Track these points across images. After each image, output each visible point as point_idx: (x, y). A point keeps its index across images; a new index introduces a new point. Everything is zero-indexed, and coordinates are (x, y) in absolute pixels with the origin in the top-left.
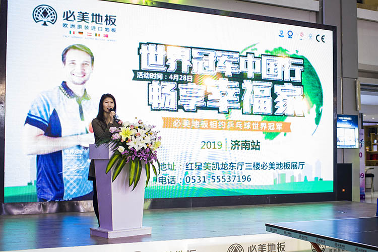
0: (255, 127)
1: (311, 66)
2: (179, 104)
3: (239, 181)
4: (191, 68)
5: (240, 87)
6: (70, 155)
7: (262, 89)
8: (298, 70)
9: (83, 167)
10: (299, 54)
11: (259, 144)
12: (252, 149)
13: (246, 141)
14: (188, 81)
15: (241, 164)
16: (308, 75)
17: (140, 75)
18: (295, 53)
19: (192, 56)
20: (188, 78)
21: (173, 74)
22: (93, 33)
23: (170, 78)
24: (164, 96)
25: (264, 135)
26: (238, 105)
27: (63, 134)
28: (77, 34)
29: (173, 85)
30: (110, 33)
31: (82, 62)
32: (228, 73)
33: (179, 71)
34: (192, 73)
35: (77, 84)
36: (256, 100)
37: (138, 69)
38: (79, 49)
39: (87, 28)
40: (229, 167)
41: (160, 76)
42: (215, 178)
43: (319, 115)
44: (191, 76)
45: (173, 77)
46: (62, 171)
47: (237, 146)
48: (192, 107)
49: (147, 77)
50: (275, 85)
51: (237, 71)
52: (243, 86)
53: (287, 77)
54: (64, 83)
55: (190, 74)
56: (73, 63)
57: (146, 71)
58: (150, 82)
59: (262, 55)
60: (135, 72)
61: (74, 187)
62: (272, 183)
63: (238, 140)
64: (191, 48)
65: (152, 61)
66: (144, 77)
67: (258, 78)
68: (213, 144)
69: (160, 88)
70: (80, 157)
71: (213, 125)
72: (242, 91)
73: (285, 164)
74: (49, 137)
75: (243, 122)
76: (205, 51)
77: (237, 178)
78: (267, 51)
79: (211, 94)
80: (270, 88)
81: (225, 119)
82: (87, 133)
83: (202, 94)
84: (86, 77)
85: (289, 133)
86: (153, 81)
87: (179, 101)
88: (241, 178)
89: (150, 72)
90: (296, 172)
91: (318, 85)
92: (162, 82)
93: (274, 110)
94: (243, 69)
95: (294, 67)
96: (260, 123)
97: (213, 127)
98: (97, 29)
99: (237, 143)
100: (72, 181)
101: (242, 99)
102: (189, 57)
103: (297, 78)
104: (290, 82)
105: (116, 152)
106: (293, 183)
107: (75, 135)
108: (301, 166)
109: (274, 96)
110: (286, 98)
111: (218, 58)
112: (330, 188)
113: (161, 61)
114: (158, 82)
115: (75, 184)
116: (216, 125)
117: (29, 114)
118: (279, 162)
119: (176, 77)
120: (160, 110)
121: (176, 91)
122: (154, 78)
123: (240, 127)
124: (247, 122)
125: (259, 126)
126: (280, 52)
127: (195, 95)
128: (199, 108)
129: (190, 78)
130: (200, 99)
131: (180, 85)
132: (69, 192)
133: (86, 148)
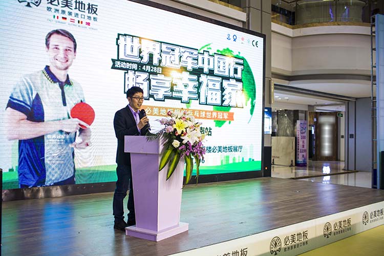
0: (209, 115)
2: (150, 94)
4: (160, 61)
6: (52, 140)
7: (214, 83)
8: (240, 68)
9: (64, 152)
10: (241, 55)
11: (211, 131)
13: (201, 128)
14: (158, 72)
16: (246, 73)
17: (118, 64)
18: (238, 54)
19: (161, 50)
20: (158, 70)
21: (146, 65)
22: (77, 19)
23: (143, 68)
25: (215, 123)
26: (196, 96)
27: (46, 118)
28: (60, 19)
29: (145, 76)
30: (92, 22)
31: (65, 48)
32: (190, 68)
33: (150, 62)
34: (161, 65)
35: (60, 69)
36: (210, 92)
37: (116, 59)
38: (62, 35)
39: (70, 14)
43: (253, 106)
45: (146, 68)
46: (44, 156)
48: (161, 96)
49: (123, 67)
50: (223, 80)
51: (196, 67)
52: (201, 80)
53: (232, 74)
54: (47, 69)
55: (159, 66)
56: (56, 48)
57: (123, 61)
58: (126, 71)
59: (215, 53)
60: (114, 61)
61: (56, 173)
64: (161, 42)
65: (129, 52)
66: (121, 66)
67: (211, 73)
69: (135, 77)
70: (61, 142)
72: (200, 84)
73: (229, 147)
74: (31, 122)
75: (200, 111)
76: (172, 47)
78: (218, 51)
79: (176, 85)
80: (220, 82)
81: (186, 108)
82: (69, 118)
83: (168, 85)
84: (69, 63)
86: (129, 71)
87: (150, 91)
89: (126, 62)
91: (252, 81)
92: (136, 72)
93: (223, 101)
94: (200, 65)
95: (237, 66)
96: (212, 112)
98: (80, 16)
100: (53, 166)
101: (199, 91)
102: (159, 51)
103: (239, 76)
104: (234, 78)
105: (169, 144)
107: (57, 120)
108: (240, 149)
109: (223, 89)
110: (231, 91)
111: (182, 54)
113: (136, 53)
114: (134, 72)
115: (57, 170)
117: (10, 97)
119: (148, 68)
121: (148, 81)
122: (130, 68)
123: (198, 116)
124: (203, 111)
125: (211, 115)
126: (228, 52)
127: (163, 86)
128: (166, 97)
129: (159, 70)
130: (167, 90)
131: (151, 76)
132: (51, 177)
133: (68, 133)
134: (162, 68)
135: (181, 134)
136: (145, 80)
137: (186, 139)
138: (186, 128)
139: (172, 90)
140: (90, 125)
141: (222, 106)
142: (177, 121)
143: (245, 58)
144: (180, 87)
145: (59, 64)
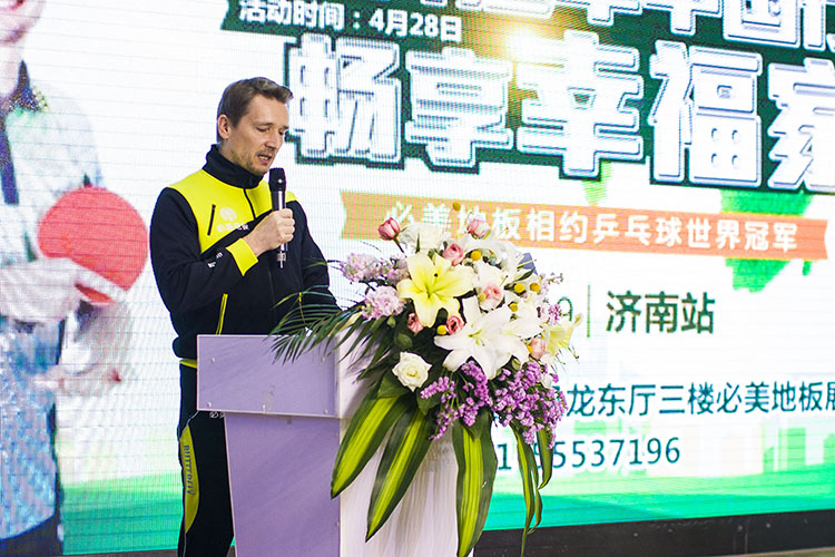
0: (698, 237)
2: (408, 139)
3: (636, 461)
5: (644, 69)
7: (725, 80)
11: (710, 307)
12: (684, 328)
13: (662, 296)
14: (444, 37)
15: (643, 391)
17: (252, 6)
20: (445, 28)
21: (385, 6)
23: (372, 23)
24: (347, 105)
25: (730, 271)
26: (634, 146)
29: (385, 55)
32: (600, 12)
34: (459, 4)
36: (704, 124)
40: (599, 406)
41: (334, 15)
44: (457, 20)
45: (385, 20)
47: (628, 315)
48: (461, 152)
49: (279, 19)
50: (772, 67)
51: (633, 5)
52: (656, 66)
53: (814, 35)
55: (451, 9)
58: (293, 40)
62: (757, 468)
63: (633, 293)
66: (270, 18)
67: (709, 32)
69: (332, 65)
71: (541, 230)
72: (653, 87)
73: (803, 389)
75: (652, 216)
77: (628, 448)
79: (533, 95)
80: (754, 76)
81: (585, 203)
82: (32, 257)
83: (495, 95)
84: (27, 10)
85: (822, 261)
87: (408, 125)
88: (642, 447)
92: (340, 42)
93: (769, 167)
96: (713, 220)
97: (540, 237)
99: (628, 302)
101: (650, 121)
104: (827, 54)
105: (379, 375)
109: (767, 110)
110: (811, 119)
114: (327, 39)
116: (551, 230)
118: (782, 382)
119: (398, 19)
120: (332, 161)
121: (397, 83)
122: (312, 25)
123: (643, 237)
124: (668, 216)
125: (713, 234)
127: (475, 101)
129: (450, 28)
130: (492, 118)
131: (410, 55)
133: (26, 326)
134: (465, 16)
135: (436, 326)
136: (382, 78)
137: (459, 348)
138: (460, 299)
139: (514, 121)
140: (126, 287)
142: (417, 264)
144: (553, 103)
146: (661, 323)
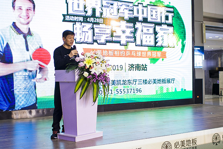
0: (144, 55)
1: (178, 13)
2: (94, 39)
3: (134, 92)
4: (101, 14)
6: (19, 77)
7: (148, 28)
8: (170, 15)
9: (29, 85)
10: (171, 5)
11: (146, 66)
12: (142, 70)
13: (138, 64)
15: (135, 81)
16: (176, 19)
17: (68, 18)
18: (169, 4)
19: (102, 5)
20: (100, 20)
21: (90, 17)
23: (88, 20)
24: (84, 34)
25: (149, 61)
26: (132, 40)
27: (14, 61)
29: (90, 25)
31: (27, 8)
32: (126, 17)
33: (94, 15)
34: (102, 17)
35: (23, 24)
36: (144, 36)
37: (66, 14)
40: (127, 83)
41: (81, 19)
42: (119, 91)
43: (184, 46)
44: (102, 19)
45: (90, 19)
46: (13, 88)
47: (132, 68)
48: (103, 41)
49: (72, 20)
50: (156, 26)
51: (132, 16)
52: (136, 26)
53: (163, 20)
54: (14, 23)
55: (101, 17)
56: (20, 9)
57: (72, 15)
58: (74, 23)
59: (148, 5)
60: (64, 15)
61: (23, 100)
62: (154, 93)
63: (133, 64)
65: (76, 8)
66: (70, 20)
67: (145, 20)
68: (117, 67)
69: (81, 27)
70: (26, 78)
71: (117, 54)
72: (136, 30)
73: (163, 80)
75: (136, 51)
76: (111, 2)
77: (133, 90)
78: (151, 2)
79: (115, 31)
80: (153, 28)
81: (125, 49)
83: (109, 31)
84: (30, 19)
85: (165, 58)
87: (94, 37)
88: (135, 90)
89: (74, 16)
90: (170, 85)
91: (182, 26)
92: (82, 23)
93: (156, 43)
94: (135, 14)
95: (168, 14)
96: (147, 52)
97: (117, 55)
99: (132, 66)
100: (21, 96)
101: (135, 36)
102: (100, 6)
103: (170, 21)
104: (166, 24)
105: (81, 75)
106: (168, 93)
107: (23, 62)
108: (173, 81)
109: (155, 33)
110: (163, 34)
111: (120, 7)
112: (190, 96)
113: (82, 8)
114: (80, 23)
115: (23, 98)
116: (119, 54)
118: (159, 79)
119: (92, 19)
120: (81, 43)
121: (92, 30)
122: (77, 21)
123: (134, 55)
124: (139, 51)
125: (146, 54)
126: (159, 3)
127: (104, 33)
128: (107, 41)
129: (101, 21)
130: (108, 35)
131: (94, 25)
132: (19, 103)
133: (31, 71)
134: (103, 18)
135: (89, 68)
136: (90, 29)
137: (93, 71)
138: (93, 64)
139: (112, 36)
141: (155, 46)
142: (86, 59)
143: (175, 7)
144: (118, 33)
145: (22, 20)
146: (138, 69)
